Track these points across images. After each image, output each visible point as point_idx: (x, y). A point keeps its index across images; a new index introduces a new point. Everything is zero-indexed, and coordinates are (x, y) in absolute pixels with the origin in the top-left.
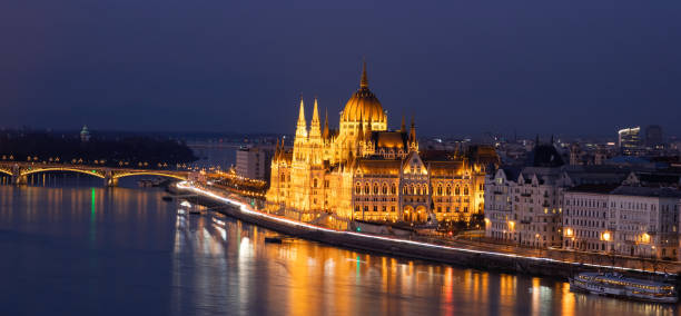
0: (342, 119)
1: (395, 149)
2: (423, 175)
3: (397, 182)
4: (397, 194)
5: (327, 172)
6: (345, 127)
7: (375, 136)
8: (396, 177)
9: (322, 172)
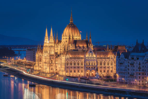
0: (63, 35)
1: (83, 47)
2: (94, 57)
3: (83, 60)
4: (83, 65)
5: (57, 57)
6: (64, 39)
7: (75, 42)
8: (83, 58)
9: (54, 57)
